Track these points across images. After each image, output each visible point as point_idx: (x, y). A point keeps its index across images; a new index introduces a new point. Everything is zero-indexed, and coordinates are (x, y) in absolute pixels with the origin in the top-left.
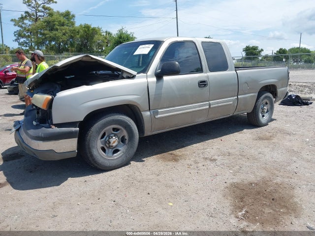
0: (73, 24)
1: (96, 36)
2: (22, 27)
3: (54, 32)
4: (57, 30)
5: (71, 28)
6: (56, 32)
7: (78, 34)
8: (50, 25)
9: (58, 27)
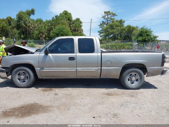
0: (123, 25)
1: (134, 31)
2: (103, 28)
3: (113, 30)
4: (114, 29)
5: (122, 28)
6: (114, 30)
7: (124, 31)
8: (112, 27)
9: (115, 28)
